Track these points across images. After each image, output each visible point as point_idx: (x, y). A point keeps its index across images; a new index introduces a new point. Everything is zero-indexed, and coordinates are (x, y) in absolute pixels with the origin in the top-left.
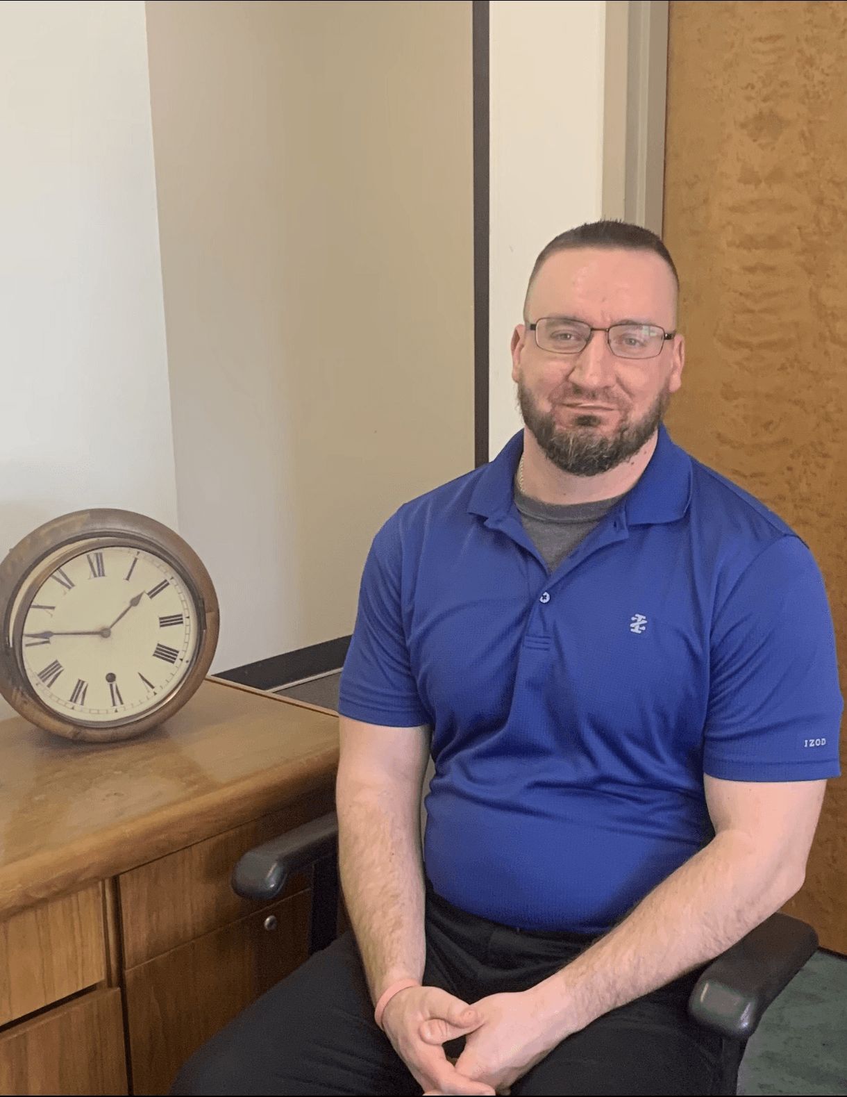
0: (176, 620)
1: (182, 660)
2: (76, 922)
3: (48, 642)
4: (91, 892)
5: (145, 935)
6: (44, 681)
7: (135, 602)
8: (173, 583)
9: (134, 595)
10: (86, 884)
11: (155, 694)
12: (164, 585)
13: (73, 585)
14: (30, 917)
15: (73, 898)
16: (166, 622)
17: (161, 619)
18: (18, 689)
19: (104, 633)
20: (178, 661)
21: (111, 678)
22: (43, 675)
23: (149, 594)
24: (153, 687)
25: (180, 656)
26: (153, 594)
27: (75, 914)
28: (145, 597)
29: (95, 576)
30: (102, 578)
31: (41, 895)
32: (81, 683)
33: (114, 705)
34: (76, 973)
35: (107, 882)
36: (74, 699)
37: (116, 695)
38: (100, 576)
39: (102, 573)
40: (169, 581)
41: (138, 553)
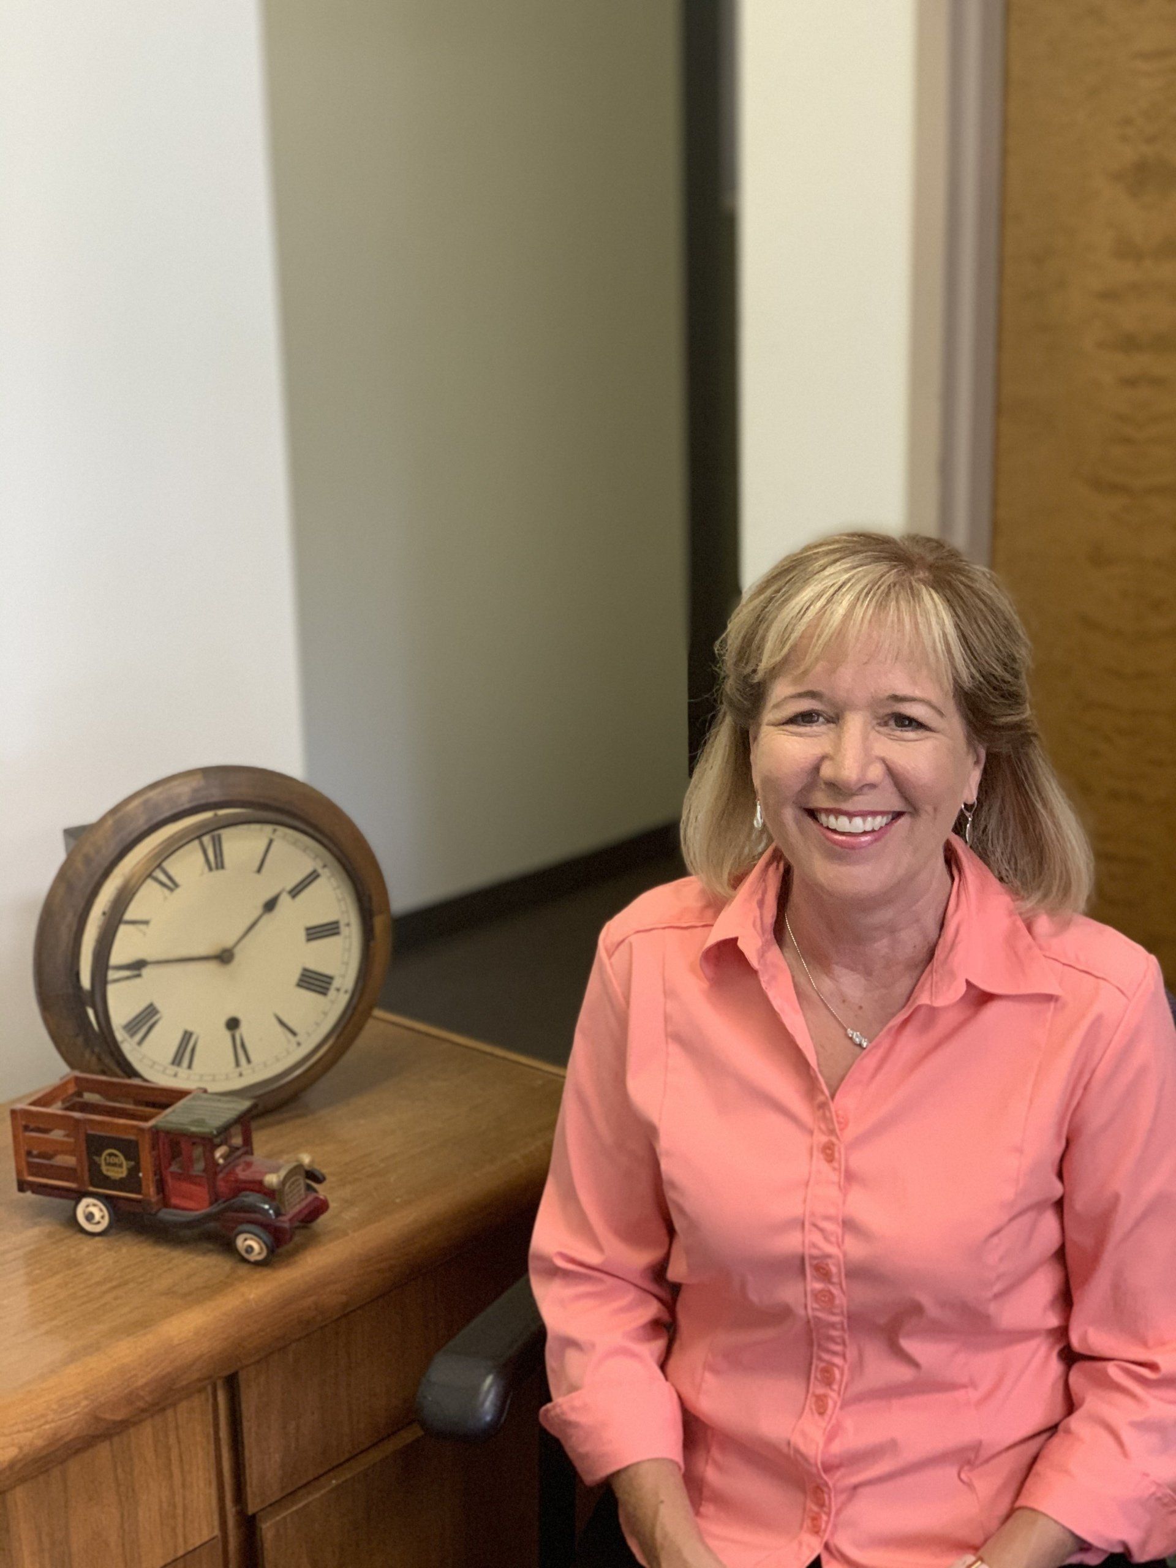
0: (330, 930)
1: (338, 990)
2: (174, 1455)
3: (139, 976)
4: (197, 1401)
5: (277, 1457)
6: (132, 1035)
7: (270, 906)
8: (325, 873)
9: (268, 896)
10: (189, 1391)
11: (299, 1044)
12: (313, 876)
13: (176, 885)
14: (103, 1450)
15: (170, 1413)
16: (315, 933)
17: (308, 929)
18: (93, 1052)
19: (224, 957)
20: (332, 993)
21: (233, 1024)
22: (132, 1027)
23: (290, 892)
24: (294, 1034)
25: (336, 983)
26: (295, 892)
27: (172, 1440)
28: (285, 899)
29: (210, 869)
30: (221, 872)
31: (119, 1416)
32: (187, 1036)
33: (238, 1064)
34: (174, 1529)
35: (220, 1383)
36: (177, 1061)
37: (240, 1050)
38: (217, 868)
39: (220, 865)
40: (320, 871)
41: (275, 831)
